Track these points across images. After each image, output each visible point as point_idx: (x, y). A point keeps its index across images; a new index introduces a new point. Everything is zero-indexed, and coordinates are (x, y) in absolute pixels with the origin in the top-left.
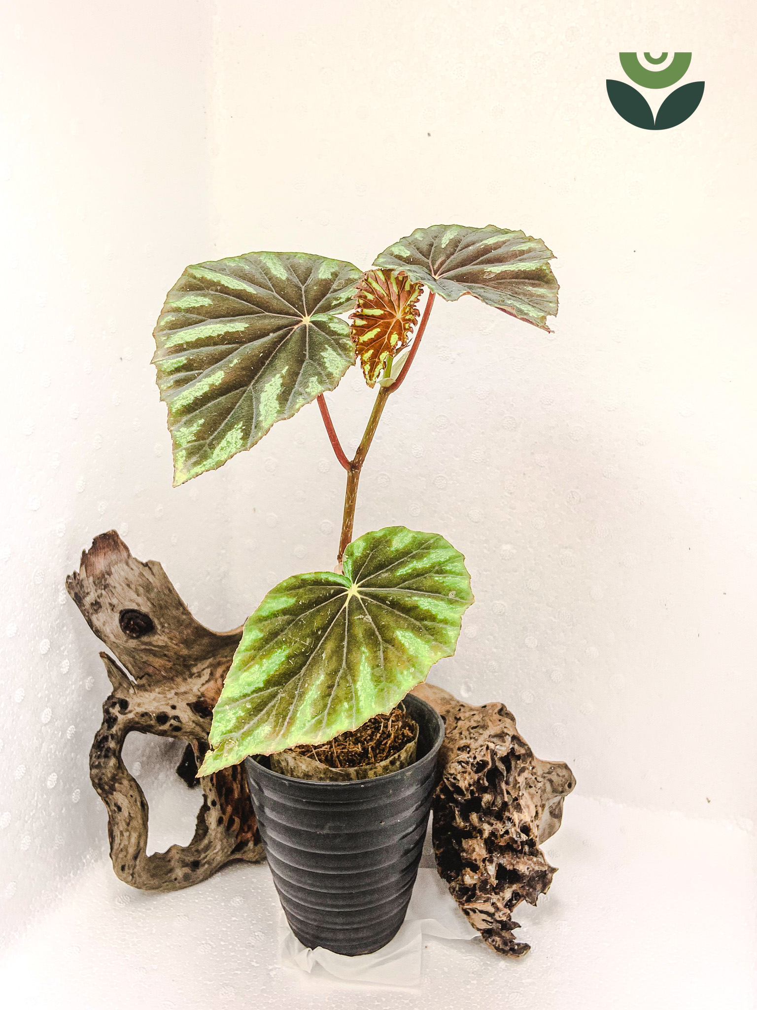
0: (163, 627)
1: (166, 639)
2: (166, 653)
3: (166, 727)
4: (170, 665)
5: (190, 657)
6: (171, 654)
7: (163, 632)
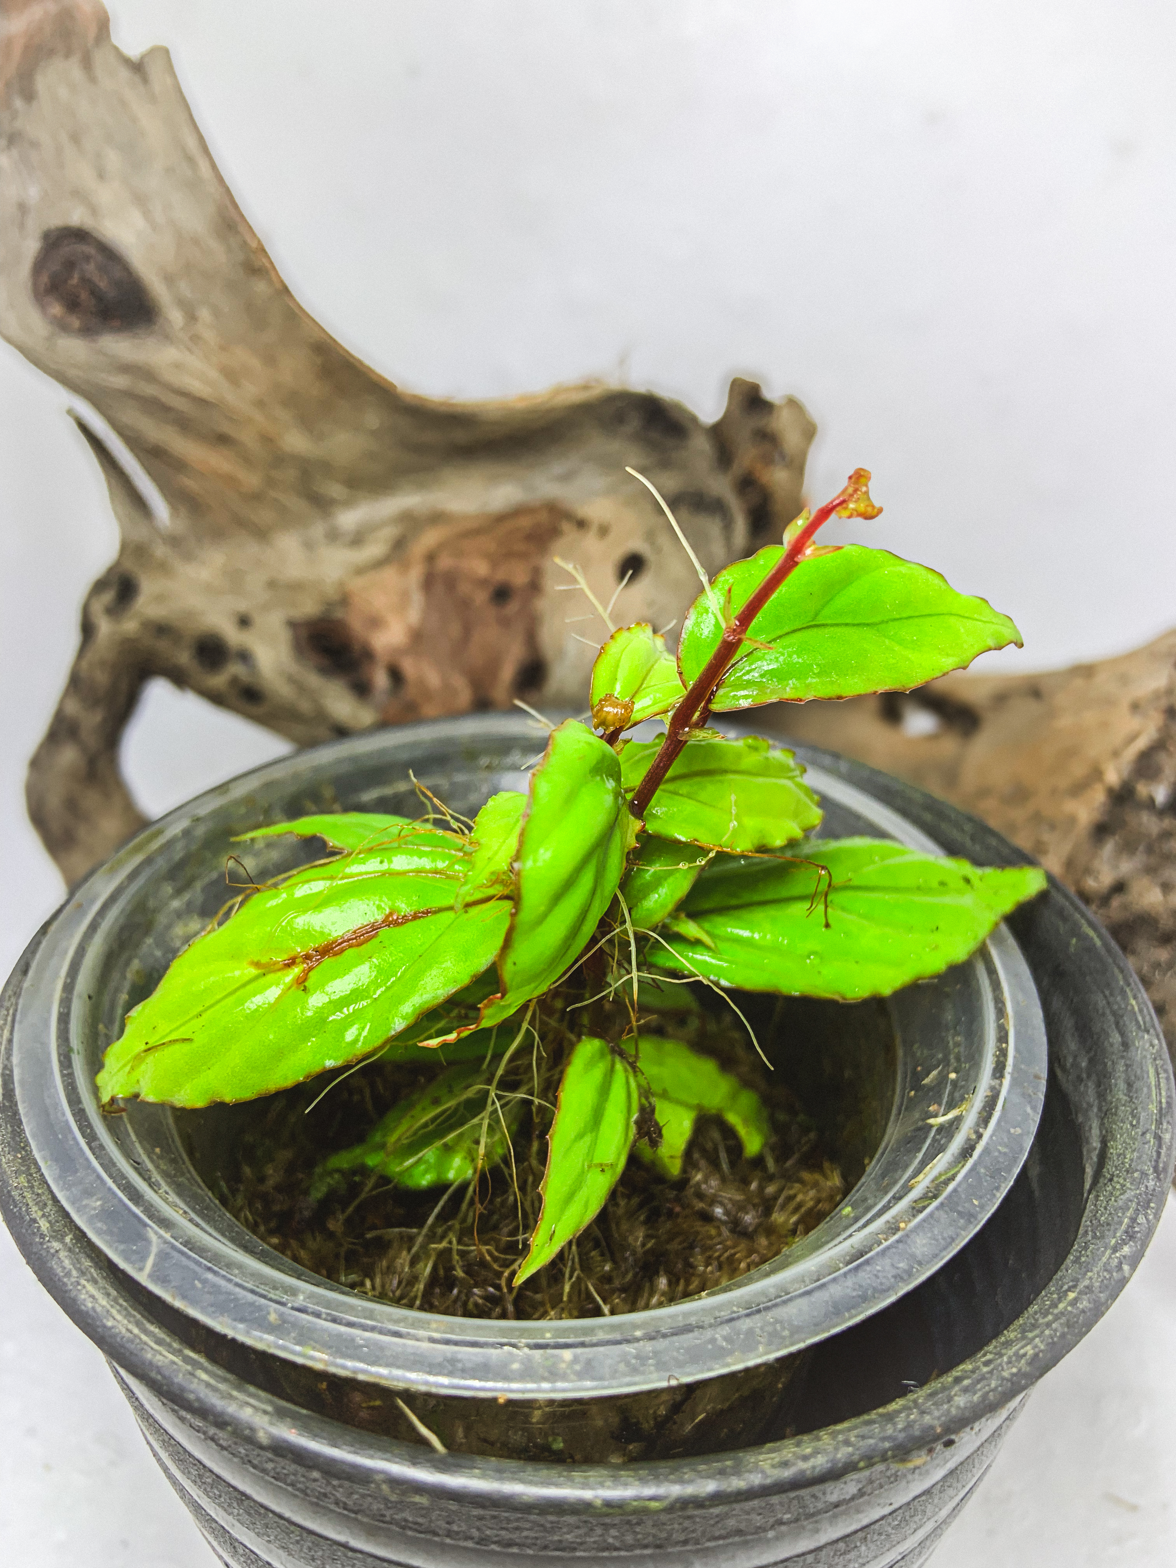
0: (191, 317)
1: (213, 374)
2: (226, 428)
3: (219, 681)
4: (252, 480)
5: (326, 468)
6: (247, 437)
7: (195, 338)
